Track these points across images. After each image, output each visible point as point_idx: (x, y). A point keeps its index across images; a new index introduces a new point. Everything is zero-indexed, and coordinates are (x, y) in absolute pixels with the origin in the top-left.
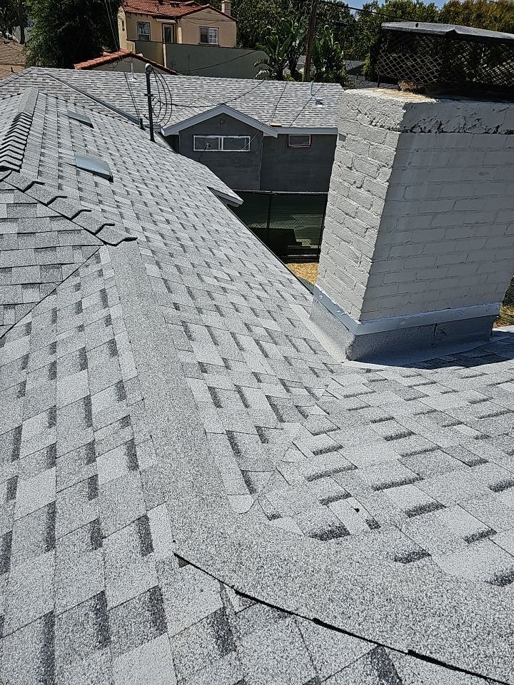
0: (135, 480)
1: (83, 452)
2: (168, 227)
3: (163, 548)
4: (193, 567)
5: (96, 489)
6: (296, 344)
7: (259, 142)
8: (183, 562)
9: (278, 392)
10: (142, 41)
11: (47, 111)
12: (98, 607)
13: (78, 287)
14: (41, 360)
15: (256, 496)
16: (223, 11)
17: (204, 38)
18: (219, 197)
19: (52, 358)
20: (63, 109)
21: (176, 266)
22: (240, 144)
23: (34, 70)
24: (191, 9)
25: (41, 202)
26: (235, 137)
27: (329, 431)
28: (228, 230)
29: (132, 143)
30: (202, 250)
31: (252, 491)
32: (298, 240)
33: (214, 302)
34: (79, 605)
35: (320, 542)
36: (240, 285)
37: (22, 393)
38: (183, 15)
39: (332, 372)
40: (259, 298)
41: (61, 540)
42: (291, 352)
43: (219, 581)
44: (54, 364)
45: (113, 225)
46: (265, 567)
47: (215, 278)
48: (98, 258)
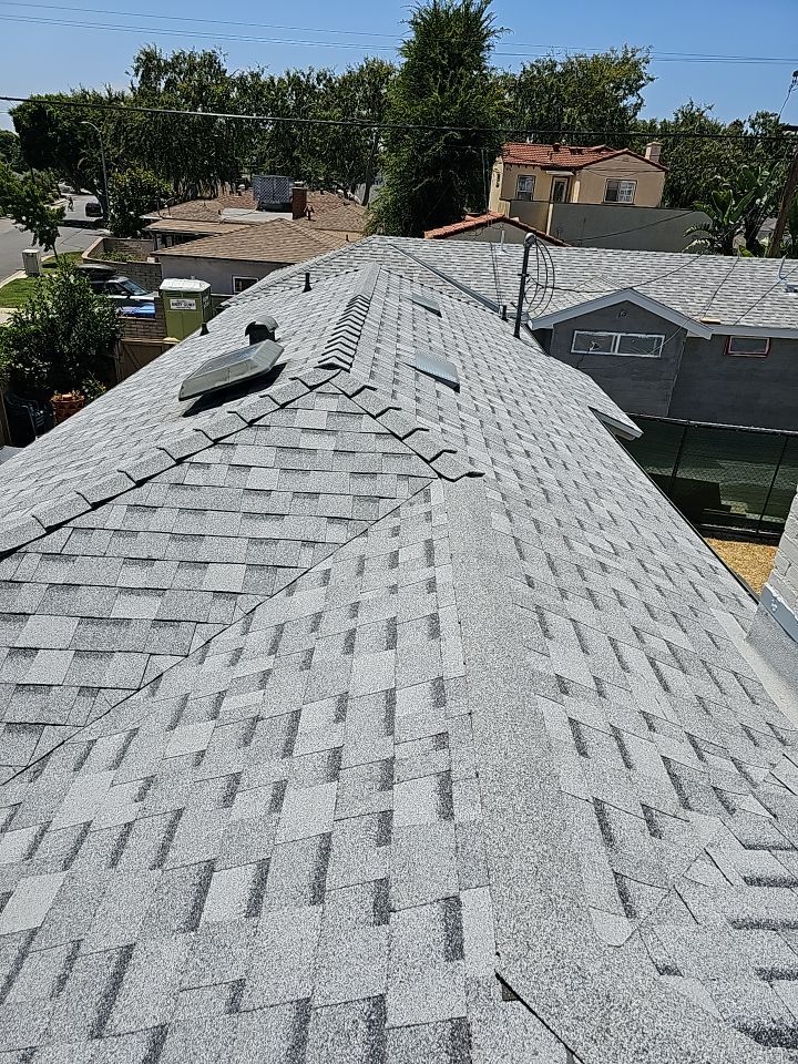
0: (445, 834)
1: (377, 771)
2: (528, 462)
3: (480, 961)
4: (525, 1008)
5: (389, 832)
6: (720, 680)
7: (678, 345)
8: (510, 994)
9: (683, 754)
10: (521, 200)
11: (387, 294)
12: (373, 1017)
13: (396, 532)
14: (337, 623)
15: (637, 922)
16: (647, 157)
17: (612, 194)
18: (604, 423)
19: (351, 624)
20: (407, 292)
21: (535, 521)
22: (646, 345)
23: (376, 239)
24: (597, 156)
25: (368, 413)
26: (639, 336)
27: (774, 848)
28: (616, 474)
29: (489, 338)
30: (573, 501)
31: (630, 913)
32: (723, 503)
33: (586, 585)
34: (346, 1003)
35: (755, 1044)
36: (628, 564)
37: (307, 665)
38: (585, 165)
39: (783, 742)
40: (658, 588)
41: (333, 892)
42: (709, 691)
43: (566, 1047)
44: (352, 633)
45: (455, 452)
46: (651, 1053)
47: (591, 546)
48: (427, 495)
